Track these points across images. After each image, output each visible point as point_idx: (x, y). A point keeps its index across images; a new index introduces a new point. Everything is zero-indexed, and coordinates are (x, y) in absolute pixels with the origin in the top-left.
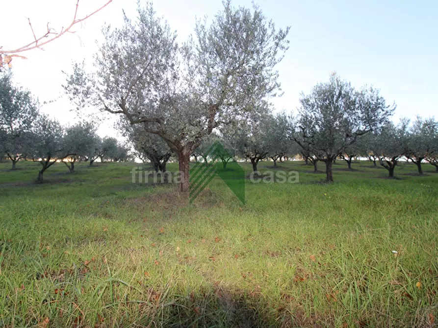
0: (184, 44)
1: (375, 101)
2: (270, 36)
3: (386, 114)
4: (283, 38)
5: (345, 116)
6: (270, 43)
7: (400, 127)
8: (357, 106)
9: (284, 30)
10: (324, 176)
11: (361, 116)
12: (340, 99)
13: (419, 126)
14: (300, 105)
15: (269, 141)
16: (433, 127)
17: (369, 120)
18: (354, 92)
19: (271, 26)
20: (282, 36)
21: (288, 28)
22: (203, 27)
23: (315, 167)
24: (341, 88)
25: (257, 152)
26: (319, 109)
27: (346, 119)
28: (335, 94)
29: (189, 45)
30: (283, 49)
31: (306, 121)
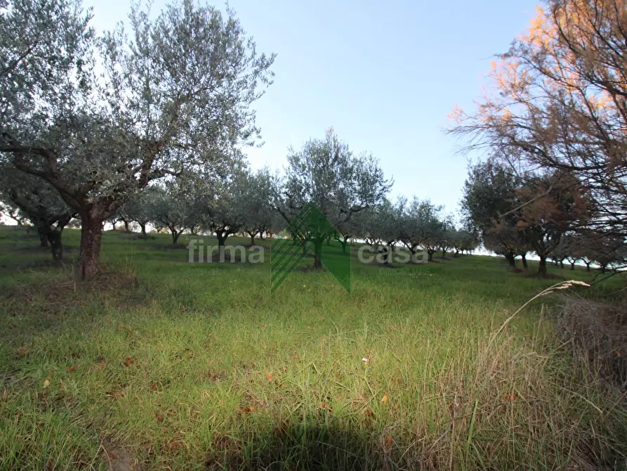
0: (107, 33)
1: (374, 172)
2: (250, 59)
3: (383, 190)
4: (267, 66)
5: (341, 186)
6: (249, 70)
7: (398, 207)
8: (354, 175)
9: (268, 57)
10: (312, 261)
11: (358, 188)
12: (336, 163)
13: (416, 208)
14: (288, 164)
15: (244, 208)
16: (429, 210)
17: (364, 194)
18: (352, 158)
19: (251, 46)
20: (263, 64)
21: (274, 56)
22: (144, 16)
24: (338, 150)
25: (225, 222)
26: (311, 172)
27: (342, 190)
28: (331, 157)
29: (117, 38)
30: (266, 83)
31: (294, 186)
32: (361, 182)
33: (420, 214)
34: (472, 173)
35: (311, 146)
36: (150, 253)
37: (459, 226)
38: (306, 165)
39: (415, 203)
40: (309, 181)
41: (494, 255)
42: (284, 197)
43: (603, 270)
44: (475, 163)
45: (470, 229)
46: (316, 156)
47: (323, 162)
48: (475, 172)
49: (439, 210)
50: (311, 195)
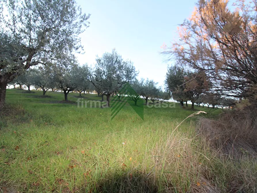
1: (131, 68)
2: (79, 15)
3: (135, 75)
4: (87, 19)
5: (118, 73)
6: (78, 20)
7: (141, 82)
8: (124, 68)
9: (87, 15)
11: (125, 74)
12: (116, 63)
13: (148, 83)
14: (96, 62)
15: (76, 80)
16: (153, 84)
17: (127, 76)
18: (123, 61)
19: (79, 9)
20: (85, 18)
21: (89, 15)
23: (103, 98)
24: (117, 58)
25: (68, 86)
26: (105, 66)
27: (118, 74)
28: (114, 60)
30: (86, 26)
31: (98, 72)
32: (126, 71)
33: (149, 85)
34: (169, 70)
35: (106, 55)
36: (32, 99)
37: (164, 91)
38: (104, 63)
39: (147, 81)
40: (105, 70)
41: (176, 102)
42: (94, 76)
43: (213, 108)
44: (170, 66)
45: (167, 91)
46: (108, 59)
47: (111, 62)
48: (170, 70)
49: (157, 84)
50: (106, 76)
